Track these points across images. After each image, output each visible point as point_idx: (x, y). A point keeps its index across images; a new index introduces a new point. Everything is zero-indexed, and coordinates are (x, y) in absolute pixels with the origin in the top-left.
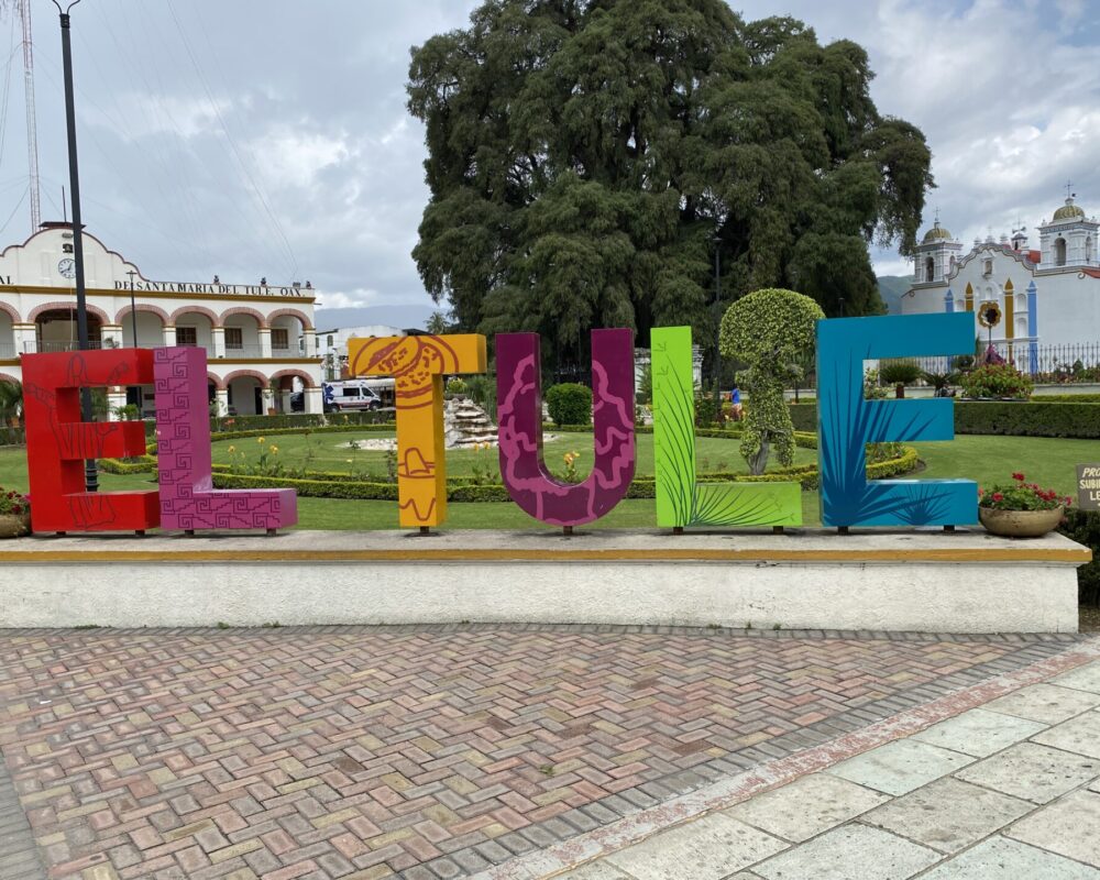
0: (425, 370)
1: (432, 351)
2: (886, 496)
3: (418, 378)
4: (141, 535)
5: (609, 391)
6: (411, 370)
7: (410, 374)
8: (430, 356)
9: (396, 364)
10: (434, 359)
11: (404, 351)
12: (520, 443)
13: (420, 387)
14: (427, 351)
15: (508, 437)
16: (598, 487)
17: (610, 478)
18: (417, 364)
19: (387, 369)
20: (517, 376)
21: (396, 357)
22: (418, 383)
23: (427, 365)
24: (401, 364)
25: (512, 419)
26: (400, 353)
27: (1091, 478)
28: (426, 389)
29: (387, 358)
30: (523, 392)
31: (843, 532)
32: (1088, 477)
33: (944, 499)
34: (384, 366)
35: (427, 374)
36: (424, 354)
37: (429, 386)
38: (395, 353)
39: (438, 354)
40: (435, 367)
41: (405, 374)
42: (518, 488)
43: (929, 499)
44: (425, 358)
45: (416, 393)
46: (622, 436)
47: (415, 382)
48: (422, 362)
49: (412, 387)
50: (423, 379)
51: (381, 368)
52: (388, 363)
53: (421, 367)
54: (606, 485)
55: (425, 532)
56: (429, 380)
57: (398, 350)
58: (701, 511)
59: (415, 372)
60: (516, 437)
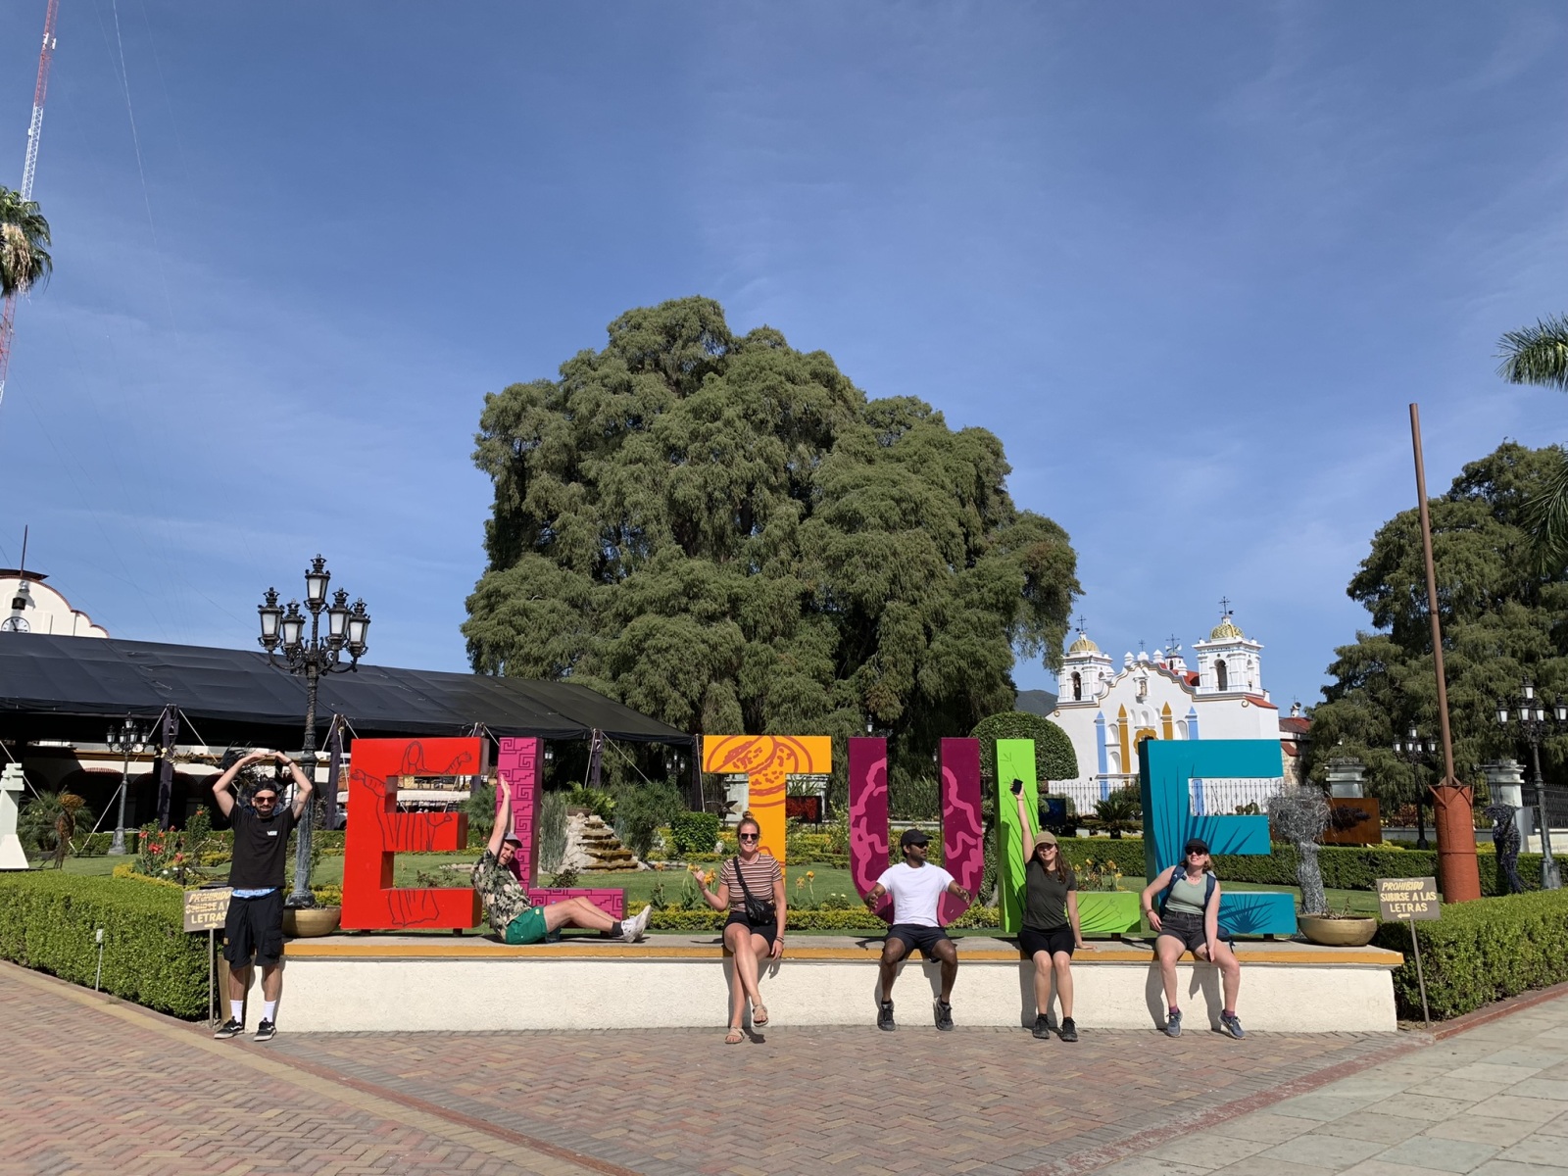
0: (779, 769)
1: (787, 751)
3: (771, 777)
4: (459, 934)
5: (959, 796)
6: (765, 768)
8: (784, 755)
10: (788, 758)
11: (759, 750)
12: (872, 845)
13: (773, 785)
14: (782, 751)
15: (860, 838)
18: (772, 762)
19: (742, 767)
20: (869, 780)
21: (751, 755)
22: (772, 782)
23: (781, 765)
24: (756, 762)
25: (864, 821)
26: (755, 752)
27: (1390, 892)
29: (741, 756)
30: (875, 794)
32: (1387, 891)
33: (1265, 909)
34: (739, 764)
35: (781, 773)
36: (779, 753)
38: (750, 751)
39: (792, 753)
41: (759, 772)
43: (1252, 909)
44: (780, 758)
45: (770, 791)
46: (971, 841)
47: (767, 780)
48: (776, 761)
49: (765, 786)
50: (777, 778)
53: (775, 766)
57: (753, 748)
59: (769, 771)
60: (868, 839)
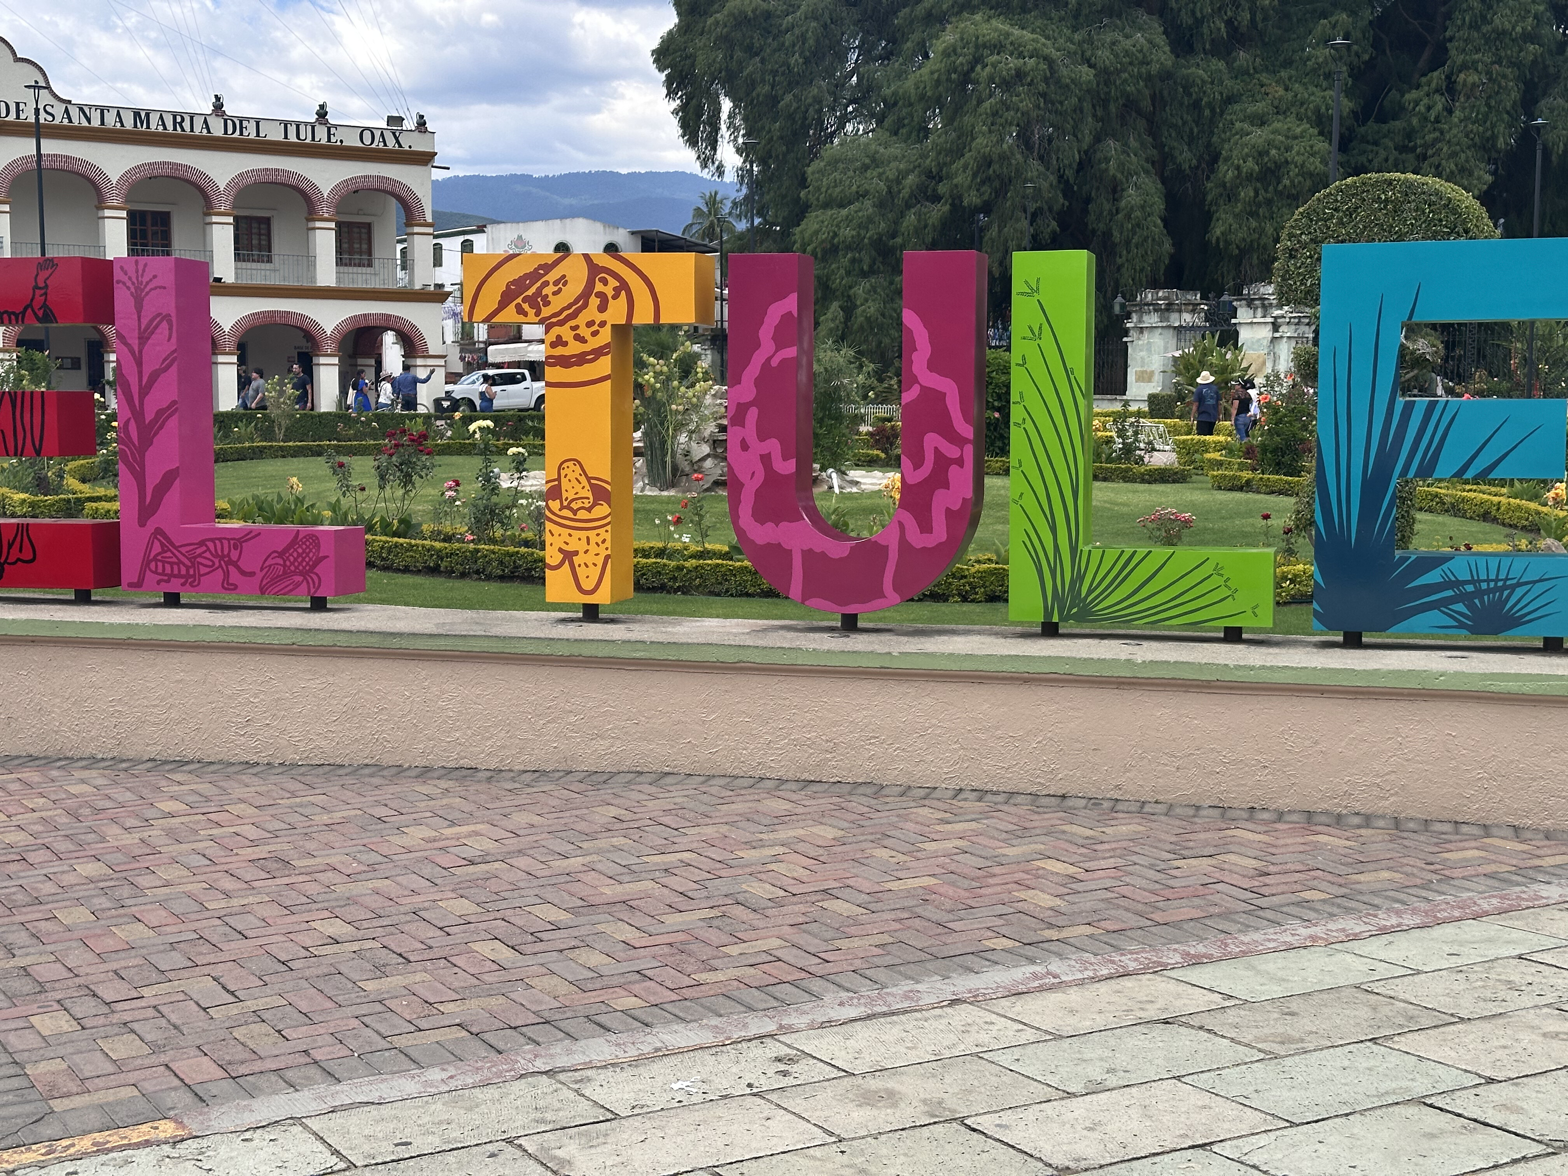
0: (599, 317)
1: (613, 283)
2: (1433, 577)
3: (585, 332)
4: (83, 598)
5: (933, 365)
6: (574, 315)
7: (573, 323)
8: (609, 291)
9: (547, 303)
10: (615, 297)
11: (562, 280)
12: (766, 459)
13: (587, 348)
14: (605, 282)
15: (745, 446)
16: (904, 543)
17: (926, 527)
18: (585, 305)
19: (531, 312)
20: (766, 333)
21: (547, 291)
22: (583, 340)
23: (603, 308)
24: (557, 303)
25: (753, 414)
26: (556, 283)
28: (598, 353)
29: (530, 292)
30: (774, 363)
31: (1353, 641)
33: (1540, 587)
34: (526, 306)
35: (603, 324)
36: (599, 287)
37: (607, 345)
38: (546, 284)
39: (623, 286)
40: (616, 313)
41: (561, 323)
42: (760, 541)
43: (1513, 588)
44: (601, 295)
45: (581, 359)
46: (951, 451)
47: (579, 339)
48: (594, 302)
49: (574, 348)
50: (595, 334)
51: (520, 310)
52: (532, 301)
53: (591, 312)
54: (917, 539)
55: (591, 613)
56: (606, 336)
57: (552, 276)
58: (1090, 592)
59: (582, 320)
60: (759, 448)
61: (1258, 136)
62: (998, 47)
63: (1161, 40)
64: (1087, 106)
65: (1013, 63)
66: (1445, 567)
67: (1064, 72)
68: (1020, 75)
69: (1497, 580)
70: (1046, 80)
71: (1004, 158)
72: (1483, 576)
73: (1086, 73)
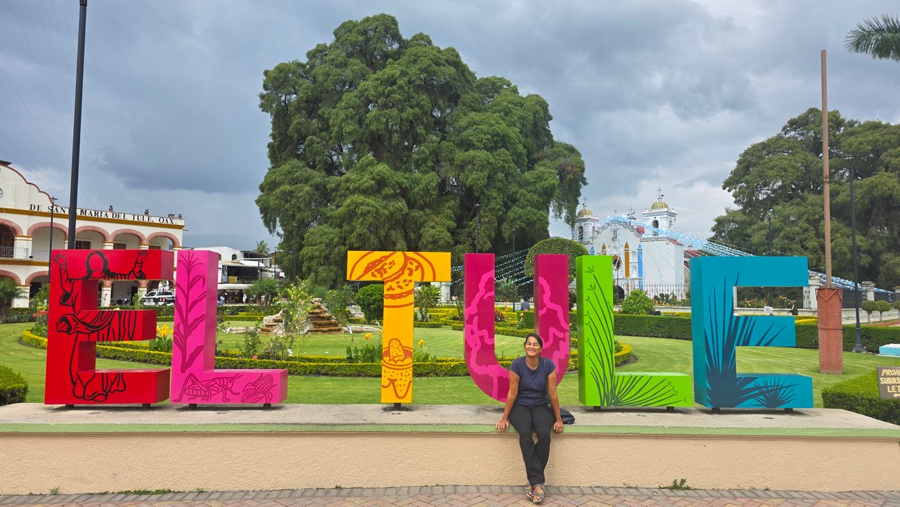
0: (409, 278)
1: (415, 264)
2: (751, 385)
3: (402, 284)
4: (147, 408)
5: (552, 300)
6: (398, 277)
7: (397, 280)
8: (413, 267)
9: (386, 272)
10: (416, 270)
12: (482, 338)
14: (412, 264)
15: (472, 333)
18: (403, 273)
19: (378, 276)
20: (482, 285)
21: (386, 267)
23: (410, 274)
24: (390, 272)
25: (476, 318)
26: (390, 264)
27: (888, 376)
28: (408, 293)
29: (378, 267)
30: (485, 298)
31: (716, 411)
32: (885, 376)
33: (789, 389)
34: (376, 273)
35: (410, 281)
36: (409, 266)
37: (412, 290)
38: (386, 264)
39: (420, 265)
40: (417, 277)
41: (392, 281)
42: (480, 374)
43: (780, 389)
44: (409, 269)
45: (400, 296)
46: (560, 335)
47: (400, 287)
48: (407, 272)
49: (398, 291)
50: (407, 285)
51: (373, 275)
52: (379, 271)
53: (406, 276)
55: (398, 407)
56: (412, 286)
57: (388, 261)
58: (619, 393)
59: (401, 279)
60: (478, 333)
61: (432, 232)
62: (362, 204)
63: (405, 205)
64: (387, 221)
65: (367, 208)
66: (755, 381)
67: (381, 211)
68: (369, 212)
69: (774, 386)
70: (376, 213)
71: (364, 234)
72: (769, 385)
73: (386, 212)
